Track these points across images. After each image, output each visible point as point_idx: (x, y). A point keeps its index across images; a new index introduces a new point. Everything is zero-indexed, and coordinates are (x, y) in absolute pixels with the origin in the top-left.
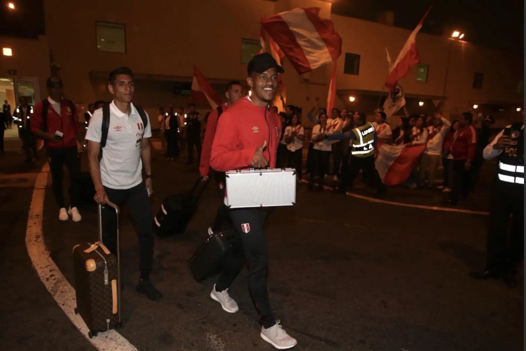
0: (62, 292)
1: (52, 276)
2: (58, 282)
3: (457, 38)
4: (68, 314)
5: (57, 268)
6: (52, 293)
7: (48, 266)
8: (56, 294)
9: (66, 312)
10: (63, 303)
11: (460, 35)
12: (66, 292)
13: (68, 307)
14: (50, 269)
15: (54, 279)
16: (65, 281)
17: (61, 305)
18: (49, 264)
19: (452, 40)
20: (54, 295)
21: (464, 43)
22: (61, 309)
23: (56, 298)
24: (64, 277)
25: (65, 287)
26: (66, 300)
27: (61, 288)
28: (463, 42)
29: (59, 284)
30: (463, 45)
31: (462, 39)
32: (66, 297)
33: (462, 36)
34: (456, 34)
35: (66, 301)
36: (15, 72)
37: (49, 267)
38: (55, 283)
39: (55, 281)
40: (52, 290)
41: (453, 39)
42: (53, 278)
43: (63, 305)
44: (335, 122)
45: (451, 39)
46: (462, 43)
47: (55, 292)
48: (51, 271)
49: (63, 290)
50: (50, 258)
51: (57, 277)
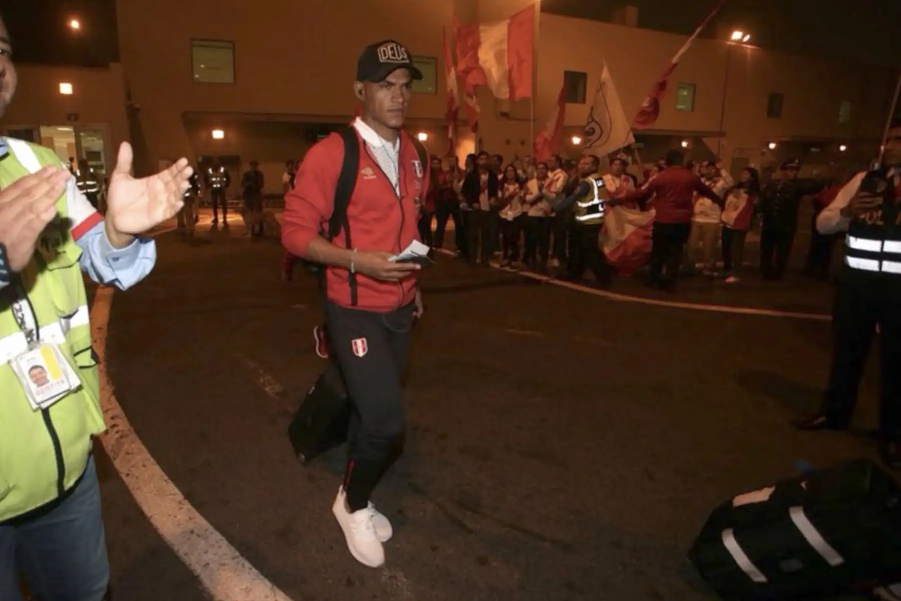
0: (127, 453)
1: (114, 426)
2: (122, 437)
3: (740, 42)
4: (133, 492)
5: (122, 415)
6: (111, 455)
7: (109, 410)
8: (118, 456)
9: (130, 487)
10: (127, 472)
11: (743, 36)
12: (132, 454)
13: (135, 478)
14: (111, 416)
15: (117, 432)
16: (134, 436)
17: (123, 476)
18: (110, 406)
19: (730, 46)
20: (115, 459)
21: (751, 49)
22: (123, 482)
23: (117, 464)
24: (132, 429)
25: (133, 446)
26: (132, 466)
27: (126, 446)
28: (749, 46)
29: (123, 440)
30: (749, 51)
31: (747, 43)
32: (133, 462)
33: (747, 38)
34: (737, 35)
35: (133, 469)
36: (76, 119)
37: (109, 412)
38: (117, 439)
39: (117, 436)
40: (112, 450)
41: (733, 44)
42: (116, 429)
43: (128, 475)
44: (555, 175)
45: (729, 43)
46: (747, 48)
47: (117, 454)
48: (112, 418)
49: (130, 451)
50: (113, 398)
51: (120, 428)
